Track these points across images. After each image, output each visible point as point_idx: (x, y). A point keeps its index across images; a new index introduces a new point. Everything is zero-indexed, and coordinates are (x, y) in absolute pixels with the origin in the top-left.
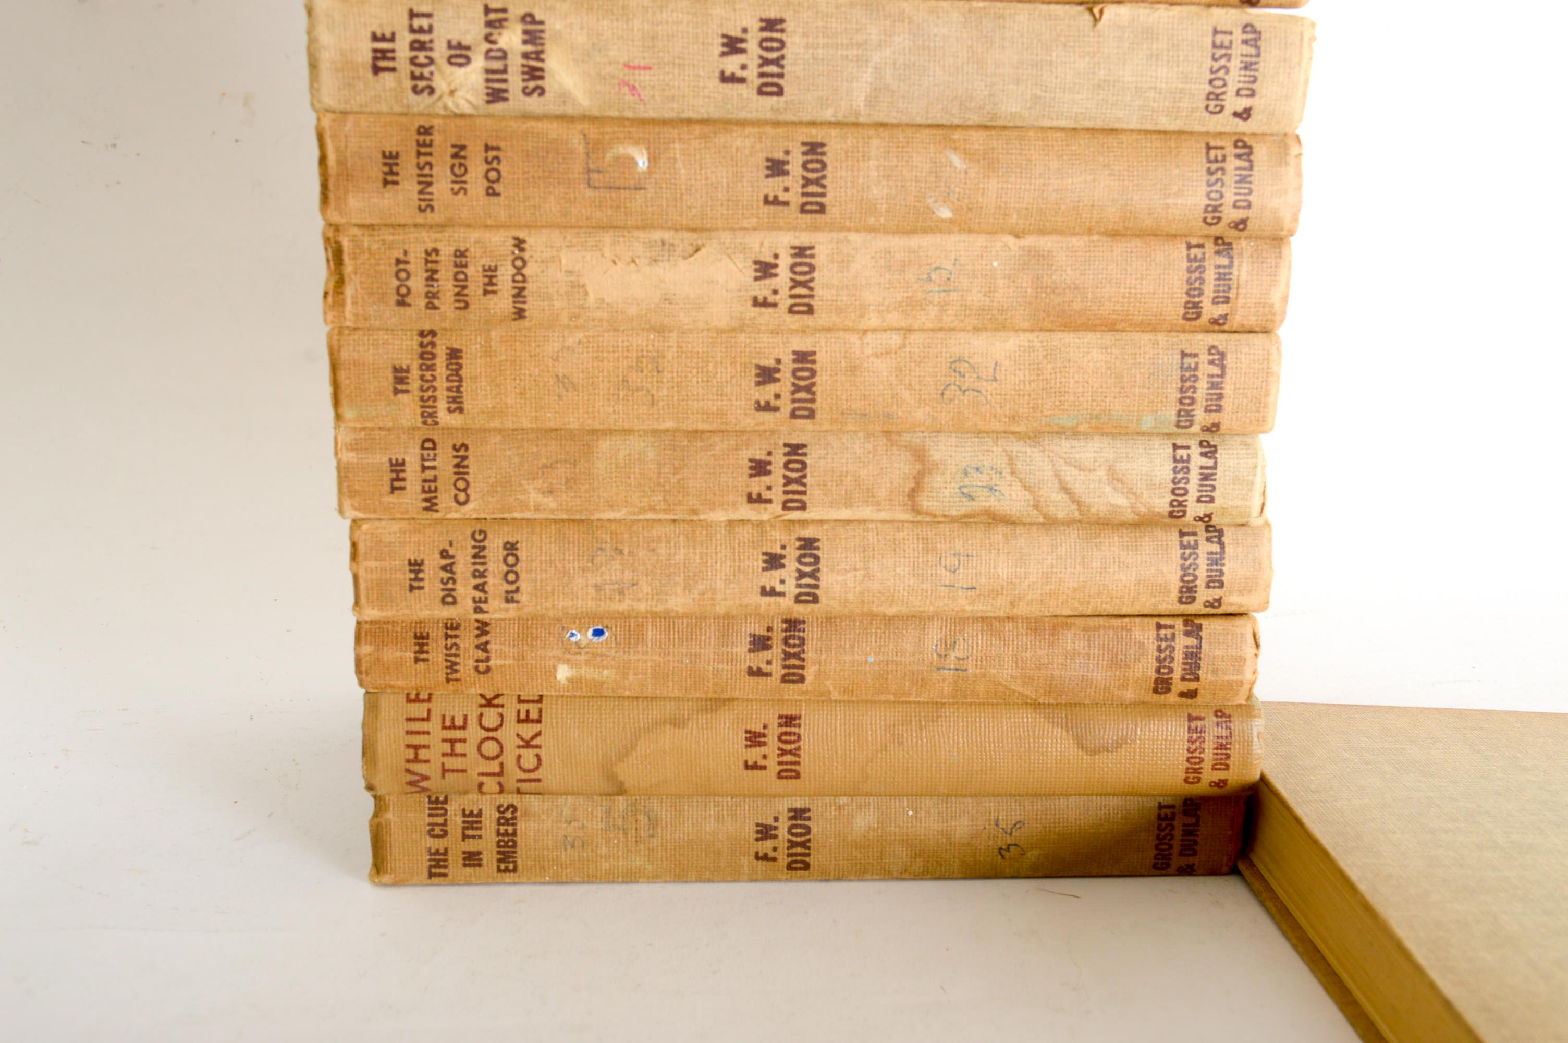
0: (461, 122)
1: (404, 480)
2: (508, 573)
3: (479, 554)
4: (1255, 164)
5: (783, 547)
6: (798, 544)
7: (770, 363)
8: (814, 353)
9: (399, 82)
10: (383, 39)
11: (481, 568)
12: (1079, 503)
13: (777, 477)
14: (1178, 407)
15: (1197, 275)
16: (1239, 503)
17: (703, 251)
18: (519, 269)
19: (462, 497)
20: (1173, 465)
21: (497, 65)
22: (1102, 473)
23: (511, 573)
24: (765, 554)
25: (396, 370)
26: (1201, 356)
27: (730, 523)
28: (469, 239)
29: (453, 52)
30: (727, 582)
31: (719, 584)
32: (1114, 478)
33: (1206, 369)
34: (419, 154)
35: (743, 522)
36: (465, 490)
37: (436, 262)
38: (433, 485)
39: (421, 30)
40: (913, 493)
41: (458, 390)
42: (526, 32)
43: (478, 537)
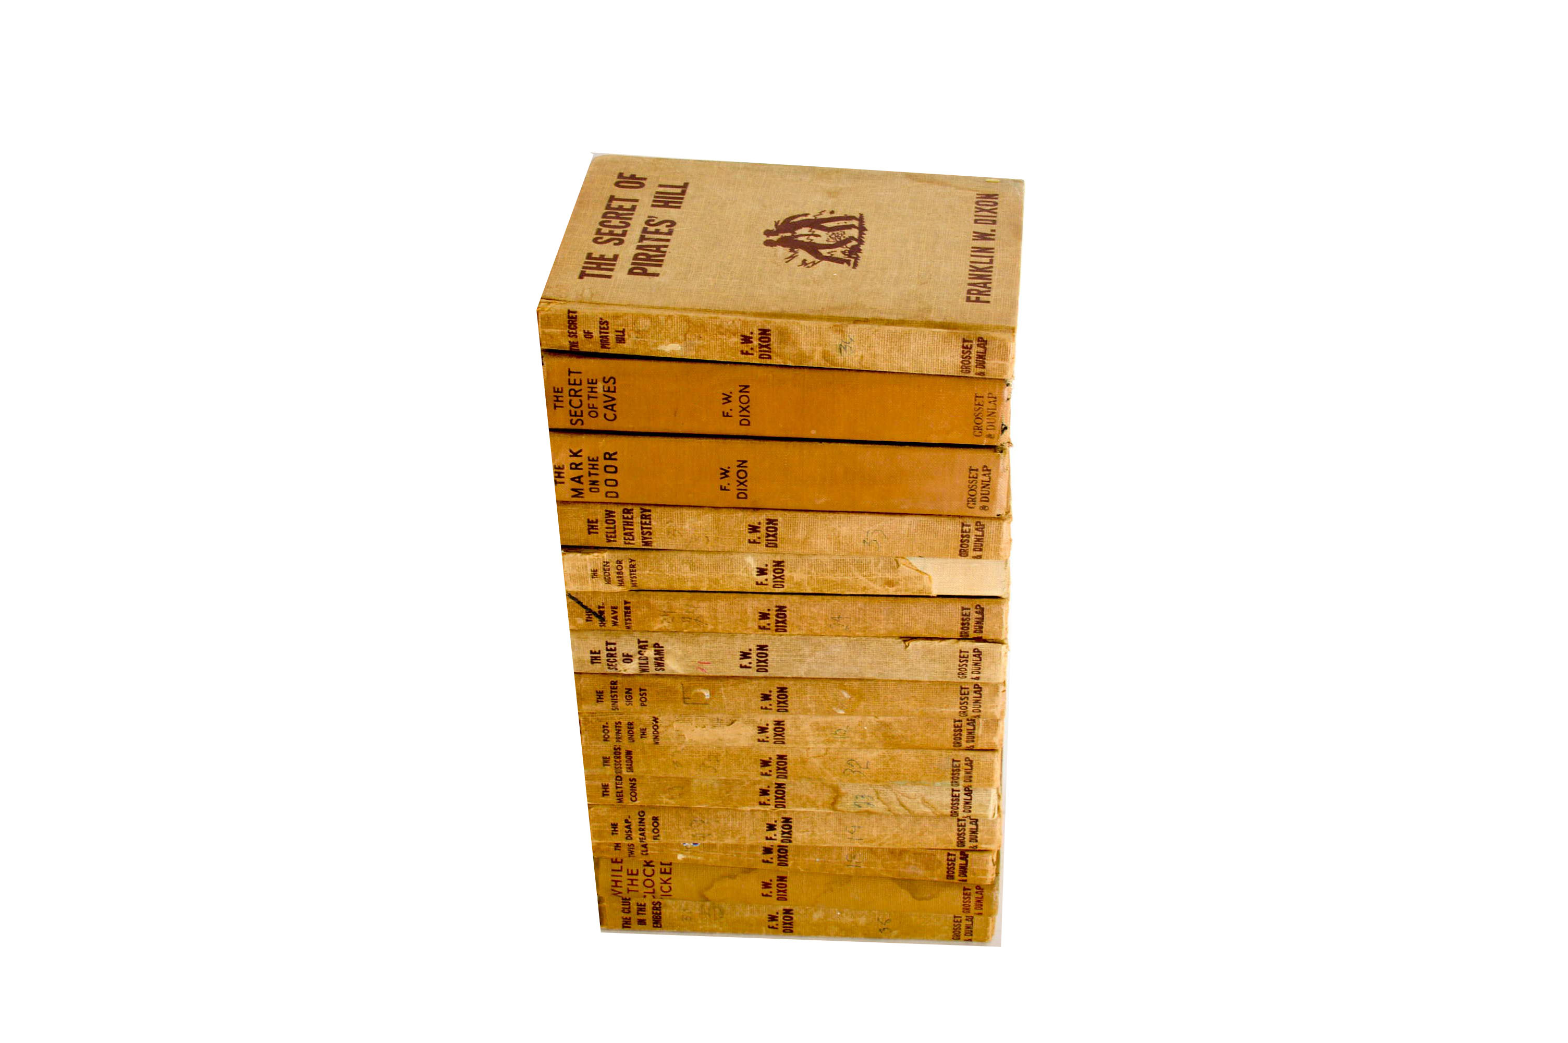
0: (629, 679)
1: (608, 792)
2: (654, 829)
3: (642, 821)
4: (983, 695)
5: (776, 821)
6: (782, 820)
7: (767, 759)
8: (786, 756)
9: (603, 666)
10: (595, 653)
11: (642, 827)
12: (909, 811)
13: (772, 796)
14: (951, 780)
15: (958, 732)
16: (982, 813)
17: (736, 723)
18: (655, 729)
19: (634, 799)
20: (951, 798)
21: (645, 662)
22: (919, 800)
23: (656, 829)
24: (767, 824)
25: (604, 758)
26: (962, 762)
27: (752, 811)
28: (634, 718)
29: (625, 658)
30: (751, 835)
31: (747, 836)
32: (924, 802)
33: (963, 766)
34: (612, 692)
35: (758, 810)
36: (635, 796)
37: (620, 727)
38: (621, 794)
39: (611, 650)
40: (833, 804)
41: (631, 765)
42: (655, 651)
43: (641, 814)
